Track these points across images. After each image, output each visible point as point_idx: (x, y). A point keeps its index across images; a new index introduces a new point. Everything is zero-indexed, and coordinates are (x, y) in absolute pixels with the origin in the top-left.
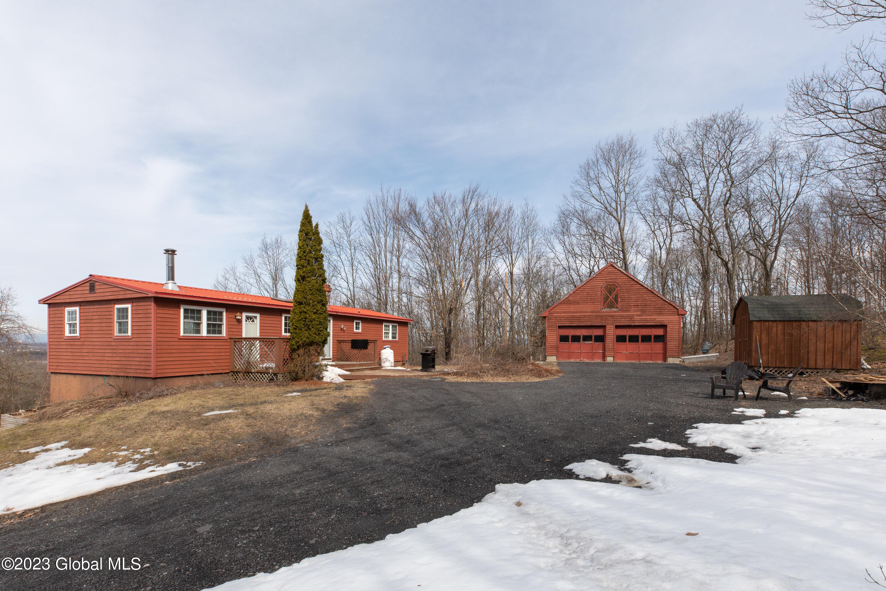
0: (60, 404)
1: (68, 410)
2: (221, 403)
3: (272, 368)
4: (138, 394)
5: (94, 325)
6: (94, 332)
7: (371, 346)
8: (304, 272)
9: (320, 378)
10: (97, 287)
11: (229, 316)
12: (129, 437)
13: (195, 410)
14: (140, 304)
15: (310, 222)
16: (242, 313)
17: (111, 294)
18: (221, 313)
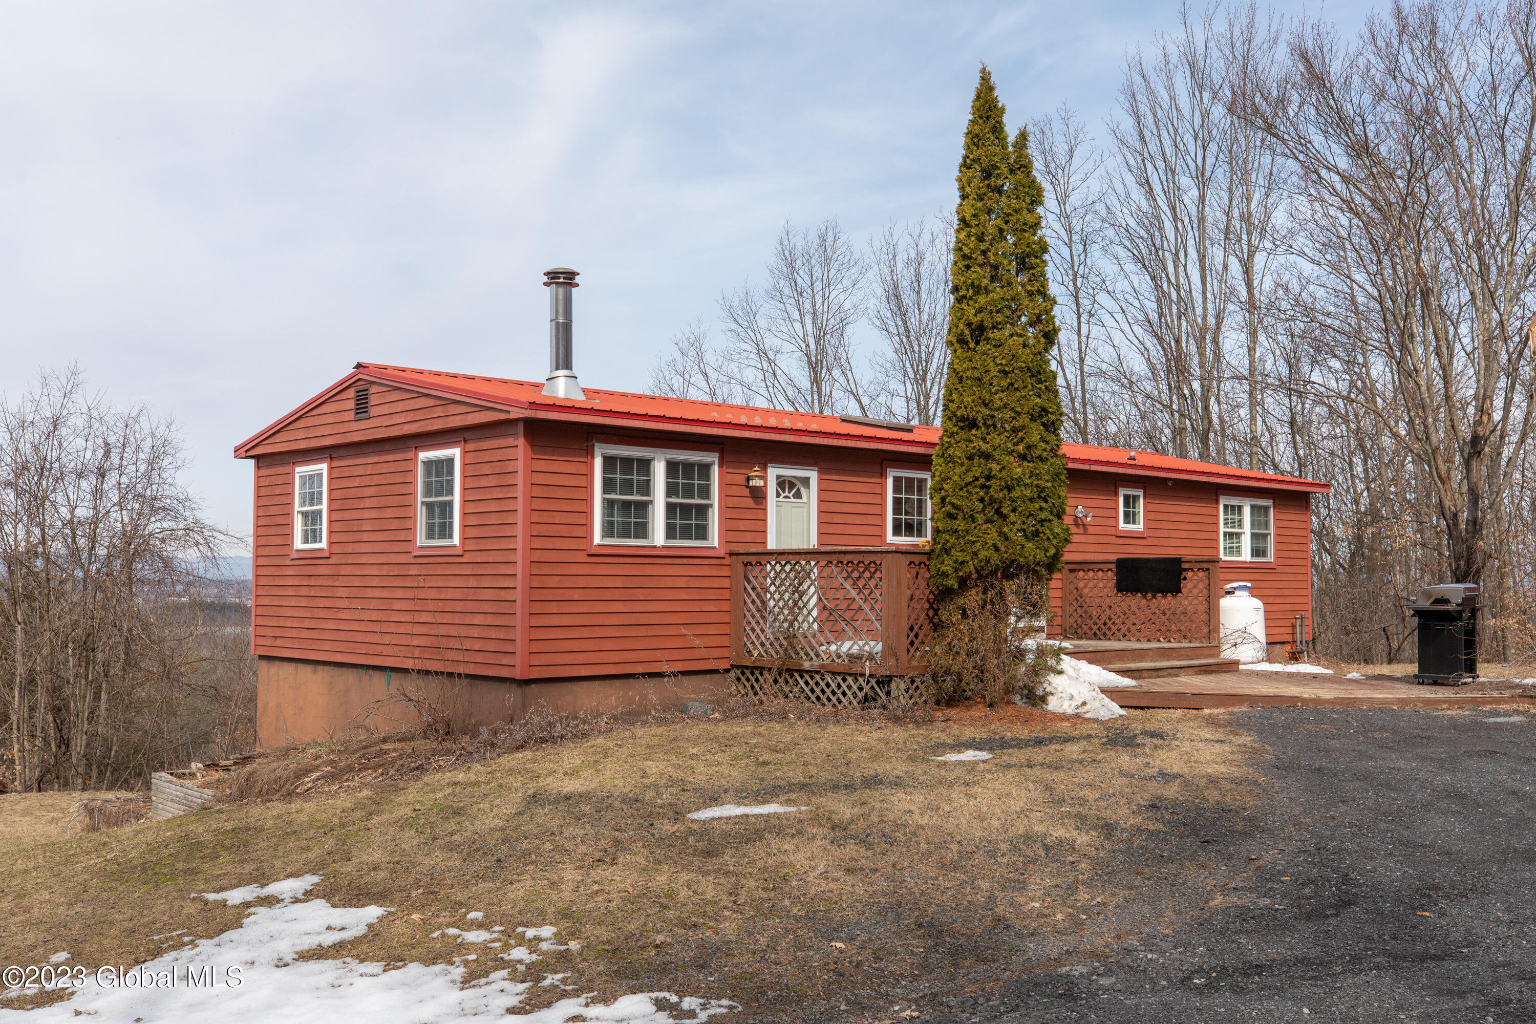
0: (286, 752)
1: (307, 772)
2: (735, 775)
3: (871, 657)
4: (485, 733)
5: (366, 514)
6: (365, 537)
7: (1193, 582)
8: (980, 310)
9: (1035, 698)
10: (373, 400)
11: (730, 478)
12: (483, 878)
13: (659, 794)
14: (486, 444)
15: (998, 129)
16: (764, 468)
17: (410, 417)
18: (705, 469)
